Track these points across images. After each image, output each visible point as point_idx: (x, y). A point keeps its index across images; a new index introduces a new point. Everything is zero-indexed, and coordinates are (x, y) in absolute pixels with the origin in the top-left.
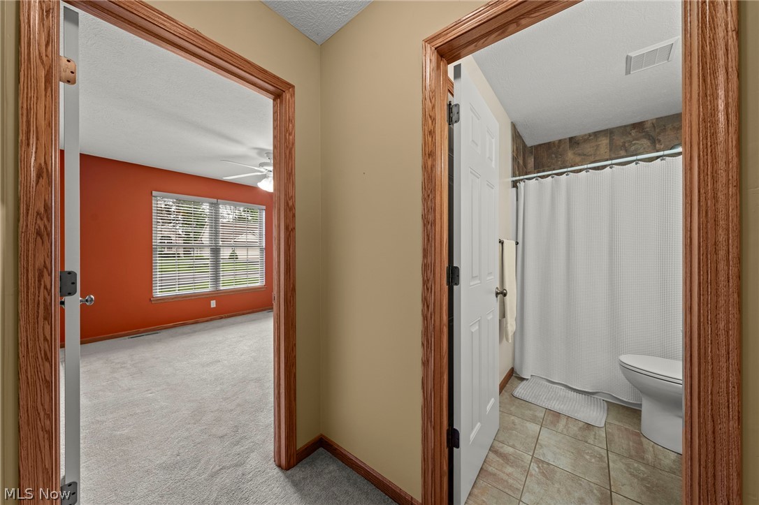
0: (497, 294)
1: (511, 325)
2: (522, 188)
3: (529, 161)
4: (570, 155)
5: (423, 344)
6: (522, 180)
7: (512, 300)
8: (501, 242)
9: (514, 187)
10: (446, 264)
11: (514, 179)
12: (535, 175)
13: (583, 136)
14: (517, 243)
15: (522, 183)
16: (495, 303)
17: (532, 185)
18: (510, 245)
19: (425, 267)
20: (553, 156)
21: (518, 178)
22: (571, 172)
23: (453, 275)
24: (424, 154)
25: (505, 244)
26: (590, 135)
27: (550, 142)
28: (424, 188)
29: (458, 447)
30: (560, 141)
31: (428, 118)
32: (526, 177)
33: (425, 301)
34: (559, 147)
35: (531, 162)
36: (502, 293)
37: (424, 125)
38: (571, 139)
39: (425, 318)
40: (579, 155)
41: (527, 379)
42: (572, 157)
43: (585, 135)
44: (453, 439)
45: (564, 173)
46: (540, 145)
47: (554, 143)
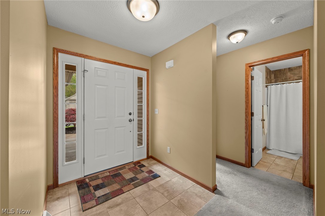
0: (262, 120)
1: (266, 131)
2: (269, 88)
3: (272, 76)
4: (289, 74)
5: (245, 129)
6: (269, 85)
7: (266, 123)
8: (263, 106)
9: (266, 87)
10: (251, 112)
11: (266, 85)
12: (274, 84)
13: (294, 67)
14: (268, 106)
15: (269, 86)
16: (261, 123)
17: (273, 88)
18: (265, 106)
19: (246, 112)
20: (282, 74)
21: (268, 84)
22: (288, 83)
23: (252, 114)
24: (246, 88)
25: (264, 106)
26: (297, 67)
27: (280, 69)
28: (246, 95)
29: (253, 152)
30: (285, 69)
31: (247, 80)
32: (271, 84)
33: (246, 119)
34: (284, 71)
35: (273, 76)
36: (263, 120)
37: (246, 82)
38: (289, 68)
39: (246, 123)
40: (293, 74)
41: (271, 150)
42: (290, 75)
43: (295, 67)
44: (252, 151)
45: (285, 83)
46: (276, 70)
47: (282, 69)
